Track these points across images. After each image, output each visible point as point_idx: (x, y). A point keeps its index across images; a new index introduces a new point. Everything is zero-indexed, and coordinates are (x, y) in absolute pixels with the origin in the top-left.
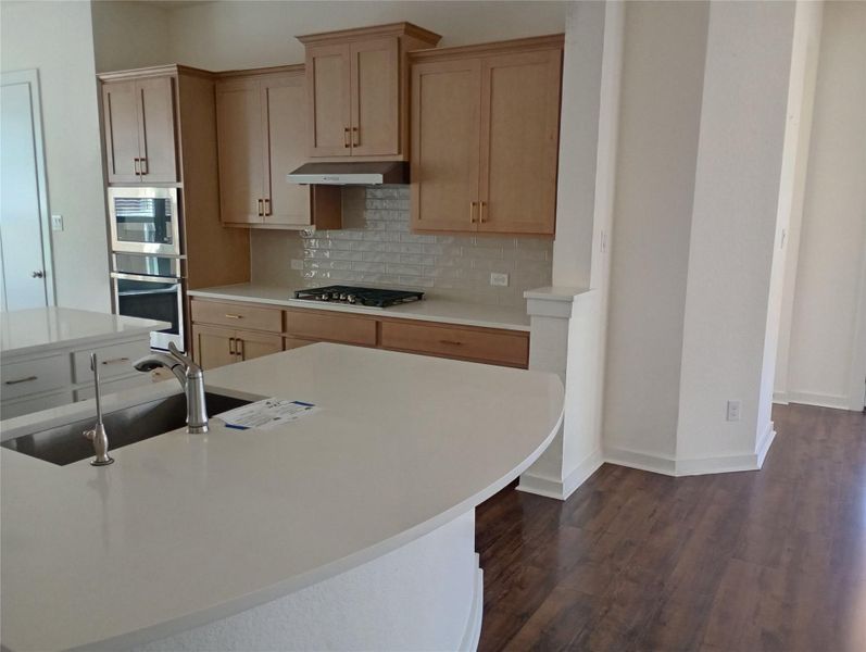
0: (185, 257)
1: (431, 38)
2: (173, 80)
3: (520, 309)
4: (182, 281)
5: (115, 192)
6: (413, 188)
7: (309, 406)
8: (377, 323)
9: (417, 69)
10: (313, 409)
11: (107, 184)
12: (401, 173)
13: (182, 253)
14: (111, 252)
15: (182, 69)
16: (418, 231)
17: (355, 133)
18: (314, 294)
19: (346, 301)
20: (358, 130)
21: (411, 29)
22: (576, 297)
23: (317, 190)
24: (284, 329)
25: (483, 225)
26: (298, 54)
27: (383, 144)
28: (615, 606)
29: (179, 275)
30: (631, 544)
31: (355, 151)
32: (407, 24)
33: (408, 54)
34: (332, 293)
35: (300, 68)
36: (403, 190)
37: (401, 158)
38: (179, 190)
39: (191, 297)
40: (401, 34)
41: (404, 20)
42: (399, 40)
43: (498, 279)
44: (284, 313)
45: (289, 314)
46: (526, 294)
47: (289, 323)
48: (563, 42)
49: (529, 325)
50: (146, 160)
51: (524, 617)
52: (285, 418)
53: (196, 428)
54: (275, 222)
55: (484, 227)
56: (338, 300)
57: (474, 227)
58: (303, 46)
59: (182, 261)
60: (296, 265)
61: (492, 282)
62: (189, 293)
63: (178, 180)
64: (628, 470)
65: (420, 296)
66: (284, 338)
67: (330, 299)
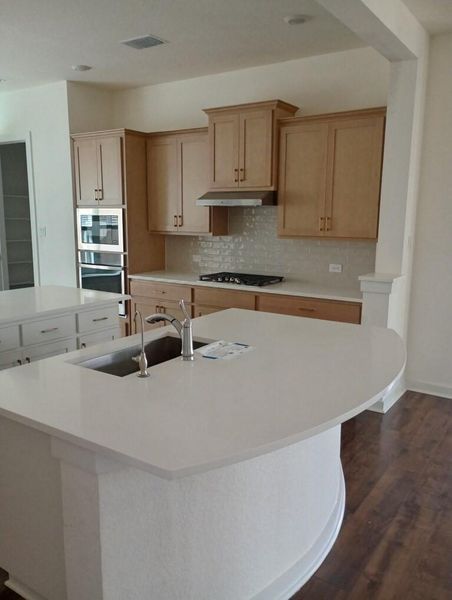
0: (127, 253)
1: (293, 109)
2: (121, 139)
3: (356, 288)
4: (125, 269)
5: (81, 212)
6: (280, 208)
7: (246, 346)
8: (256, 297)
9: (284, 130)
10: (250, 348)
11: (76, 206)
12: (272, 199)
13: (125, 251)
14: (77, 250)
15: (128, 132)
16: (281, 236)
17: (241, 173)
18: (213, 277)
19: (233, 282)
20: (244, 170)
21: (281, 104)
22: (395, 280)
23: (214, 211)
24: (193, 301)
25: (326, 232)
26: (204, 121)
27: (260, 179)
28: (430, 479)
29: (122, 265)
30: (434, 442)
31: (241, 184)
32: (279, 101)
33: (278, 121)
34: (224, 277)
35: (205, 130)
36: (272, 209)
37: (272, 189)
38: (123, 210)
39: (130, 279)
40: (274, 108)
41: (277, 98)
42: (273, 111)
43: (334, 268)
44: (193, 290)
45: (196, 291)
46: (360, 278)
47: (196, 297)
48: (385, 111)
49: (361, 297)
50: (102, 190)
51: (371, 484)
52: (236, 353)
53: (187, 357)
54: (185, 231)
55: (328, 234)
56: (228, 281)
57: (321, 234)
58: (206, 116)
59: (125, 256)
60: (196, 259)
61: (331, 270)
62: (129, 276)
63: (123, 203)
64: (424, 396)
65: (281, 279)
66: (193, 307)
67: (223, 281)
